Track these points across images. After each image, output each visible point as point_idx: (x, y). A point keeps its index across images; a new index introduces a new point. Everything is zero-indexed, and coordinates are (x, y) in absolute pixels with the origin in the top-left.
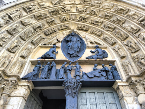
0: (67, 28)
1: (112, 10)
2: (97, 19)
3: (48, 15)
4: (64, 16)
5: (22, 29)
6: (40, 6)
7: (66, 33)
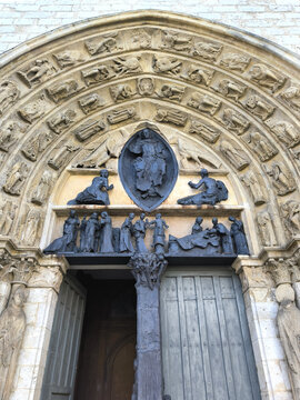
0: (131, 117)
1: (245, 74)
2: (207, 96)
3: (81, 85)
4: (121, 84)
5: (25, 131)
6: (58, 61)
7: (129, 130)
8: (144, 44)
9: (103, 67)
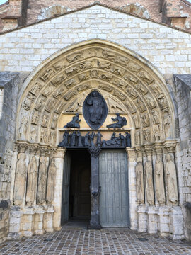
0: (88, 88)
1: (138, 74)
2: (122, 81)
3: (66, 76)
4: (83, 74)
6: (55, 69)
7: (87, 93)
8: (93, 55)
9: (75, 68)
